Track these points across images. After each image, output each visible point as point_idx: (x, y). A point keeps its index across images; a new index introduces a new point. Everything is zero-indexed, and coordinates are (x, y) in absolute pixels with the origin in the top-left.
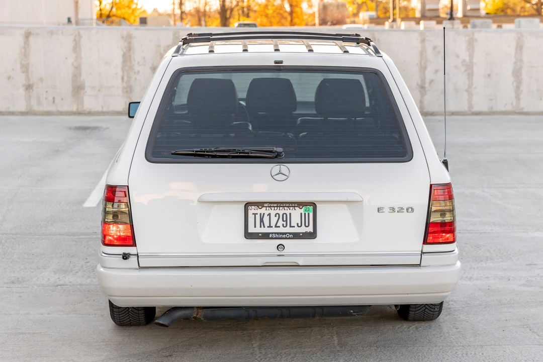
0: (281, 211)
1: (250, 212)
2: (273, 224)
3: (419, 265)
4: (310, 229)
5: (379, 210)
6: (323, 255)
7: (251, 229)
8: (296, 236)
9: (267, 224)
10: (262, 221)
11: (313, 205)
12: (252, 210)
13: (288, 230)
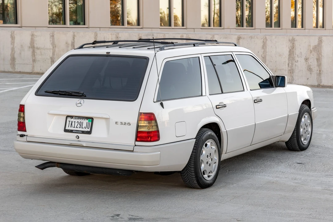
0: (79, 121)
1: (68, 120)
2: (75, 126)
3: (132, 151)
4: (89, 130)
5: (116, 123)
6: (94, 142)
7: (67, 128)
8: (83, 132)
9: (73, 126)
10: (72, 124)
11: (92, 119)
12: (69, 119)
13: (81, 129)
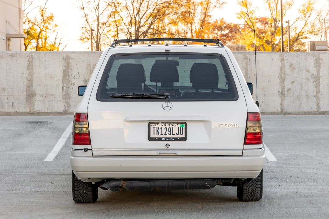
0: (168, 127)
1: (152, 127)
2: (163, 133)
3: (242, 156)
4: (183, 136)
5: (220, 126)
6: (190, 150)
7: (152, 136)
8: (176, 139)
9: (160, 133)
10: (157, 131)
11: (185, 123)
12: (153, 126)
13: (171, 136)
